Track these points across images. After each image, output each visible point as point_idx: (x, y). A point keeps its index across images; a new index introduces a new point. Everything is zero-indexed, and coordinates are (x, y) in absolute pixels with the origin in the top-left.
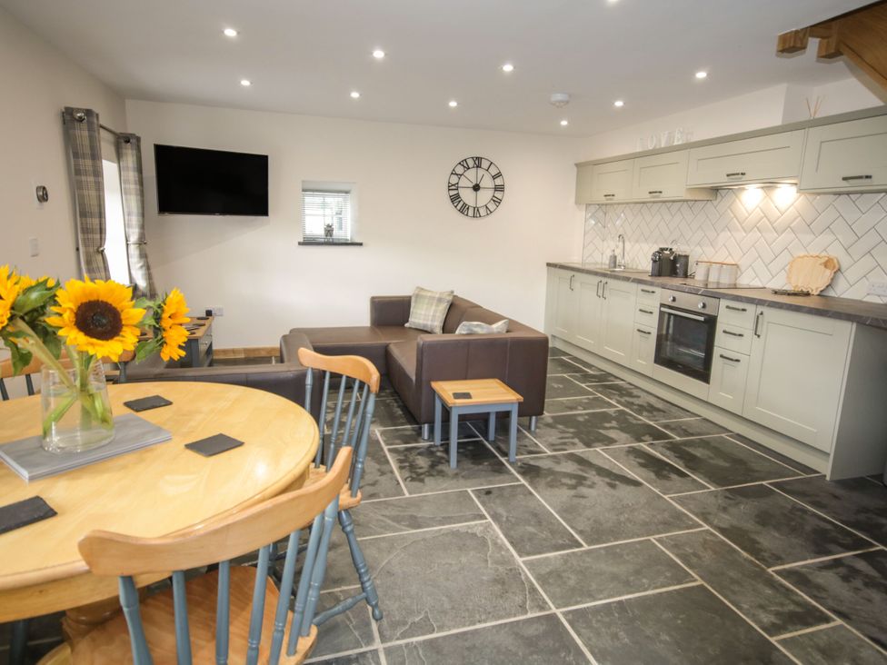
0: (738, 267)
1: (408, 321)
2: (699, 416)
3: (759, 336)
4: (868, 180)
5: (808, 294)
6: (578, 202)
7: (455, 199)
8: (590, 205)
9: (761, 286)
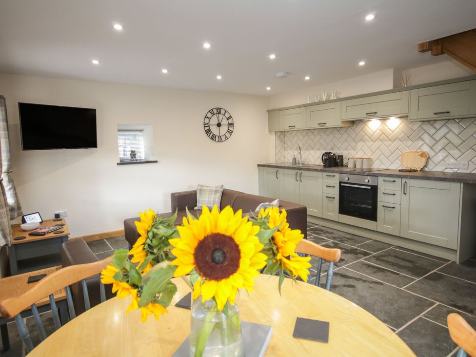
0: (371, 160)
1: (196, 206)
2: (372, 239)
3: (405, 194)
4: (448, 114)
5: (415, 171)
6: (270, 131)
7: (208, 132)
8: (277, 132)
9: (385, 168)
